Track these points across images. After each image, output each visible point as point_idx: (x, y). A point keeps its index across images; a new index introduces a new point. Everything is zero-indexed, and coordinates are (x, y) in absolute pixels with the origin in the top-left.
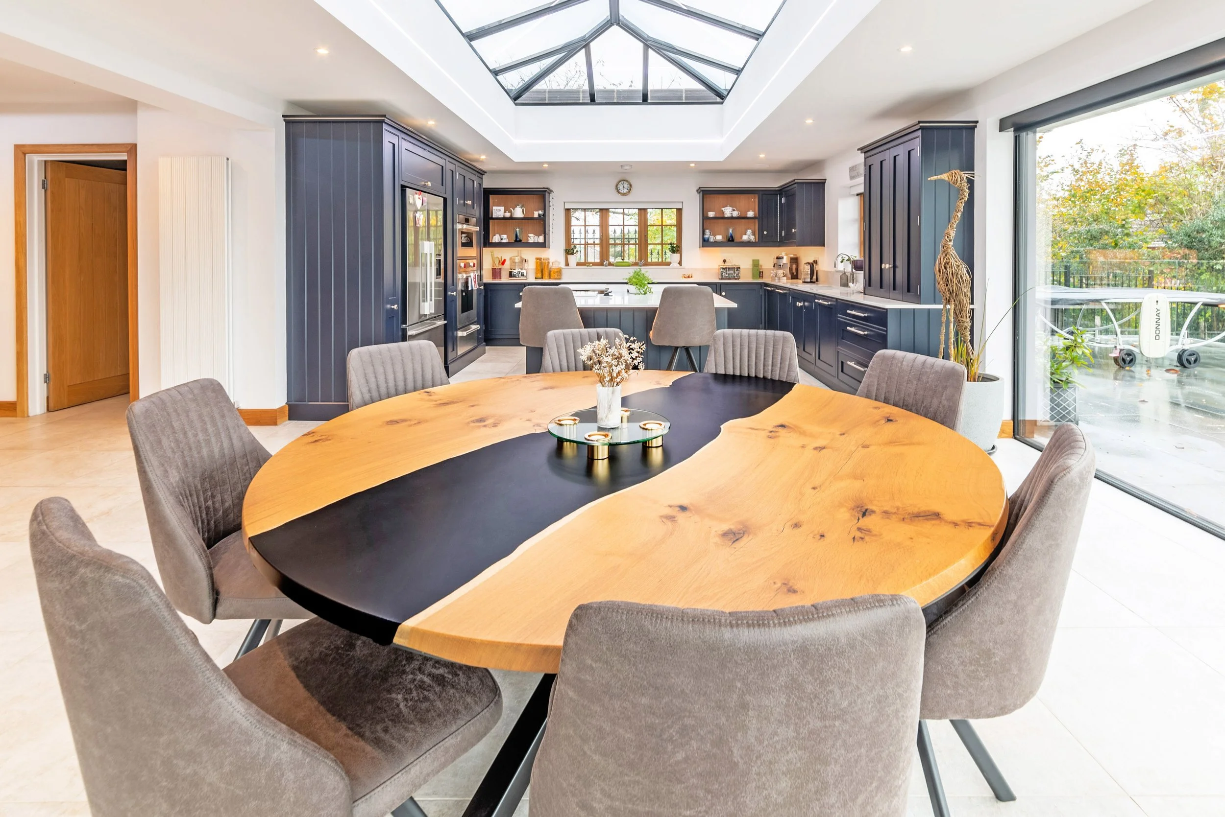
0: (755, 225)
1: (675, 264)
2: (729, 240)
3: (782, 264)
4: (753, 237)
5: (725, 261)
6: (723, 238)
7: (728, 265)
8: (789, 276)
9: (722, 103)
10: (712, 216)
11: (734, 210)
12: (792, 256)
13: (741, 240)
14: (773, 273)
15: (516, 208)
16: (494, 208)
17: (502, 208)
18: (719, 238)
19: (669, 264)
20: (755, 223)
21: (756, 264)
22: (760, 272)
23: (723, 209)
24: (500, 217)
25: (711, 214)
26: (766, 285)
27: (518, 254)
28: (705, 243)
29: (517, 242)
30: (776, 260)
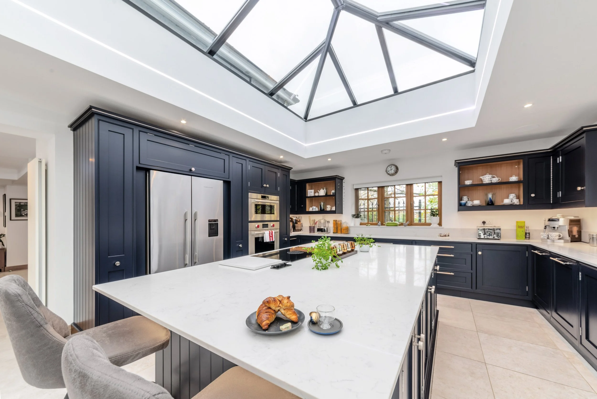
0: (519, 190)
1: (435, 225)
2: (488, 204)
3: (556, 226)
4: (518, 200)
5: (484, 223)
6: (481, 202)
7: (487, 226)
8: (569, 238)
9: (473, 71)
10: (469, 184)
11: (494, 177)
12: (572, 218)
13: (501, 204)
14: (544, 235)
15: (321, 190)
16: (309, 191)
17: (313, 191)
18: (477, 202)
19: (430, 224)
20: (519, 188)
21: (520, 226)
22: (526, 233)
23: (481, 177)
24: (311, 196)
25: (468, 182)
26: (535, 248)
27: (323, 218)
28: (462, 207)
29: (322, 211)
30: (547, 223)
